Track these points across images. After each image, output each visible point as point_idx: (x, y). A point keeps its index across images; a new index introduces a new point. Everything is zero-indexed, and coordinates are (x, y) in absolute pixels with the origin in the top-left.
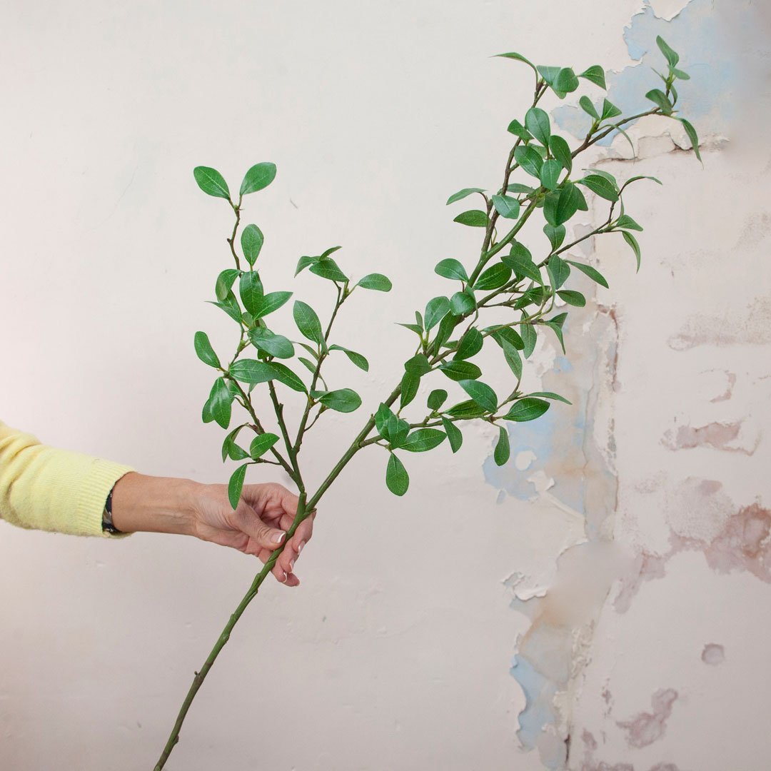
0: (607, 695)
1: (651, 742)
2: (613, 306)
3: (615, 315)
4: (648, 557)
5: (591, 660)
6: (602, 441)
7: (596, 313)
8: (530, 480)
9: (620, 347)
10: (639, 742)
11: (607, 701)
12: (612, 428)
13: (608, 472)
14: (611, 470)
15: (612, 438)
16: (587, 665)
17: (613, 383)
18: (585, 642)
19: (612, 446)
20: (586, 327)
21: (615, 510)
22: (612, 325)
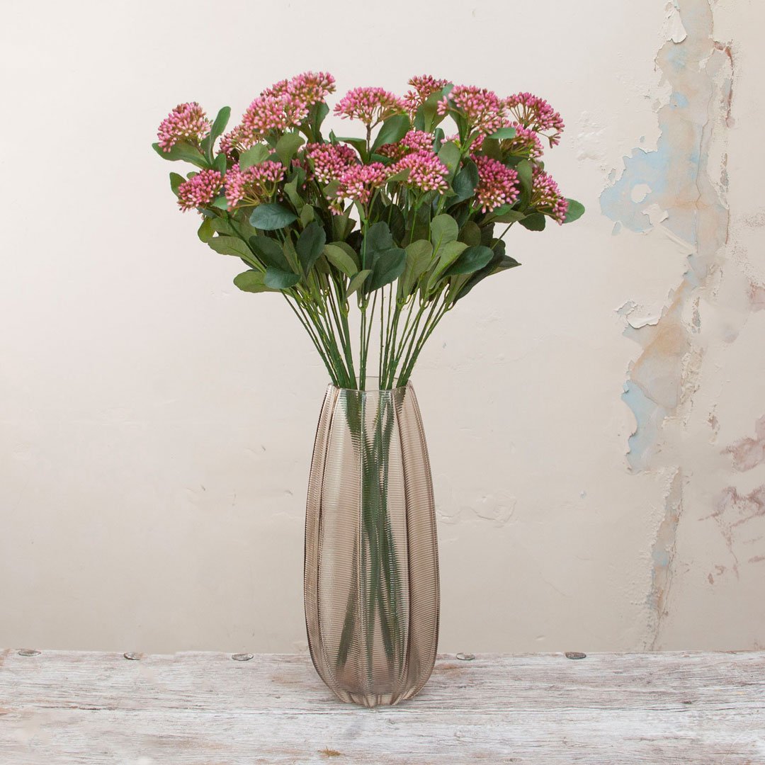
0: (713, 421)
1: (754, 466)
2: (730, 43)
3: (731, 52)
4: (757, 288)
5: (699, 386)
6: (715, 176)
7: (712, 50)
8: (644, 212)
9: (735, 83)
10: (742, 466)
11: (713, 427)
12: (725, 163)
13: (720, 206)
14: (723, 204)
15: (724, 172)
16: (695, 391)
17: (727, 119)
18: (693, 369)
19: (725, 181)
20: (702, 64)
21: (726, 243)
22: (728, 62)
